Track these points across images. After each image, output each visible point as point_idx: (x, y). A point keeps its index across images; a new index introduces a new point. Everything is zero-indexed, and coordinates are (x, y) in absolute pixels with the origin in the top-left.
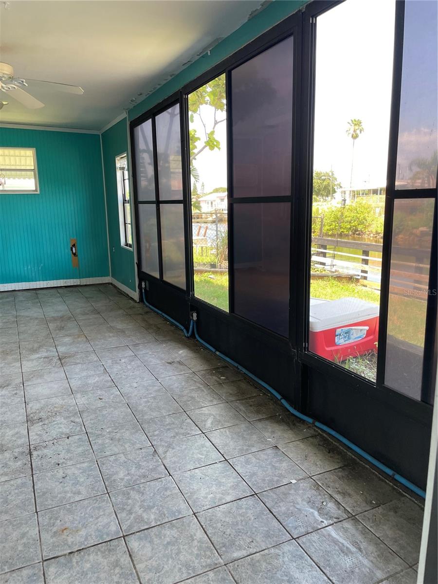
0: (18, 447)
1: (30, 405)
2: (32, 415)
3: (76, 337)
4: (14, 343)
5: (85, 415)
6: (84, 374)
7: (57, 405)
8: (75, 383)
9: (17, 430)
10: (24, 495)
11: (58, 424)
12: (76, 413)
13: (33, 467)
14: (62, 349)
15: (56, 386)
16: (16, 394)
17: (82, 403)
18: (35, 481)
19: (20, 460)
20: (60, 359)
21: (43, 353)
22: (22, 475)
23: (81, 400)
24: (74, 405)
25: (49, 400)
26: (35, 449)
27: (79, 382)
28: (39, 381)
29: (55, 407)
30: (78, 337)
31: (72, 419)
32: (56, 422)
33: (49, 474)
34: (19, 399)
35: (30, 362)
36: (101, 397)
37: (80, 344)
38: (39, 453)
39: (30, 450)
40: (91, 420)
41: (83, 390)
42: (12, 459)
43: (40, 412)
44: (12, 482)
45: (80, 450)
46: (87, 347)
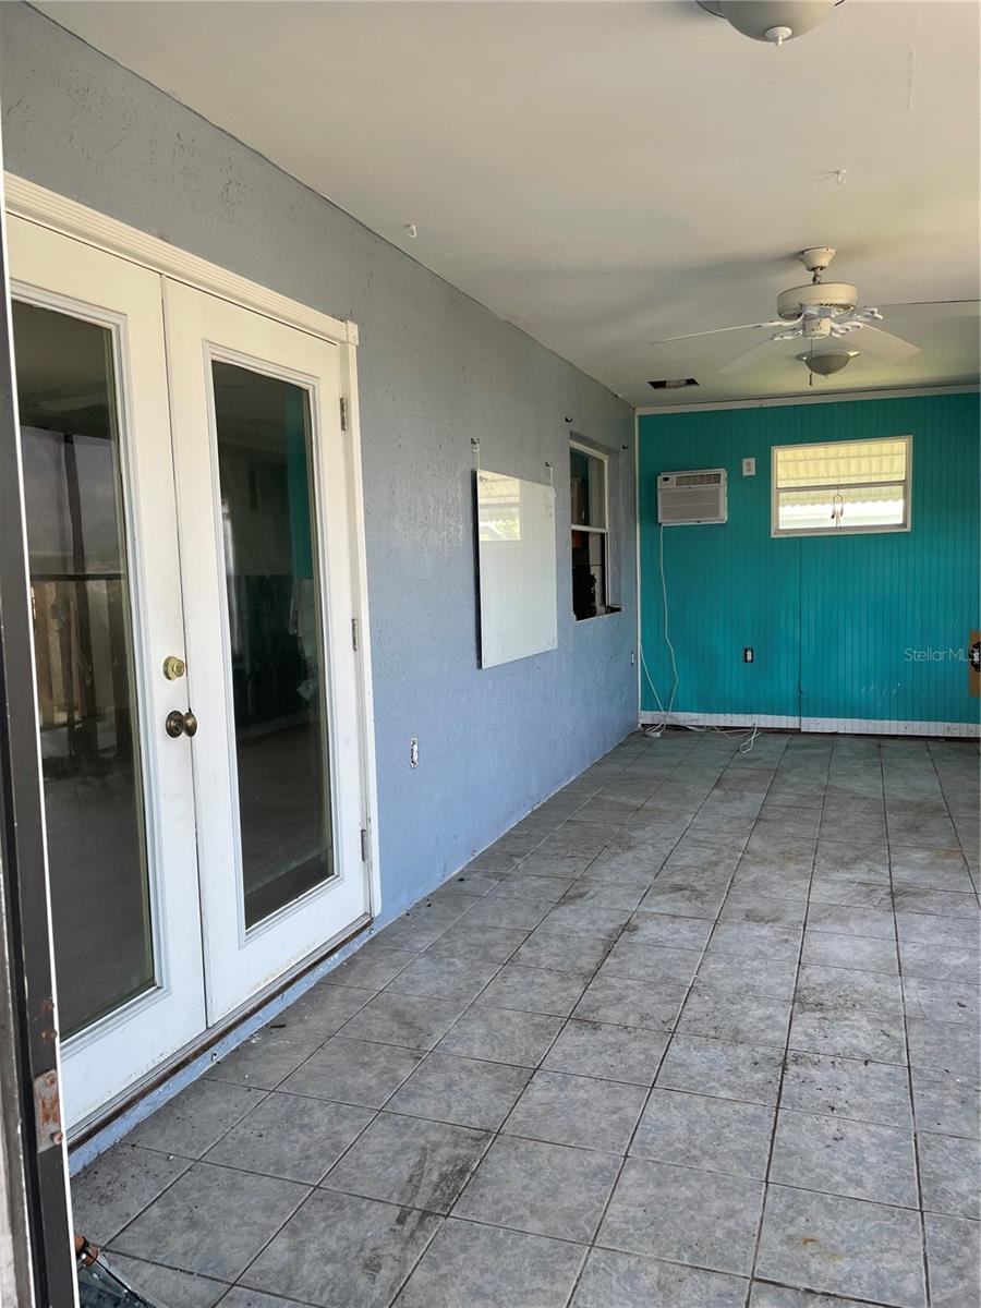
0: (767, 1043)
1: (808, 971)
2: (805, 992)
3: (942, 853)
4: (808, 839)
5: (915, 1028)
6: (940, 939)
7: (860, 989)
8: (910, 953)
9: (770, 1010)
10: (752, 1139)
11: (852, 1027)
12: (896, 1019)
13: (783, 1093)
14: (902, 874)
15: (869, 949)
16: (786, 941)
17: (915, 1000)
18: (778, 1122)
19: (761, 1069)
20: (892, 894)
21: (860, 873)
22: (757, 1100)
23: (916, 995)
24: (897, 1001)
25: (848, 972)
26: (795, 1061)
27: (923, 955)
28: (838, 928)
29: (856, 991)
30: (947, 856)
31: (885, 1027)
32: (849, 1023)
33: (809, 1121)
34: (789, 953)
35: (829, 886)
36: (964, 1003)
37: (946, 872)
38: (801, 1070)
39: (785, 1058)
40: (926, 1043)
41: (927, 974)
42: (748, 1063)
43: (823, 992)
44: (737, 1106)
45: (886, 1097)
46: (961, 882)
